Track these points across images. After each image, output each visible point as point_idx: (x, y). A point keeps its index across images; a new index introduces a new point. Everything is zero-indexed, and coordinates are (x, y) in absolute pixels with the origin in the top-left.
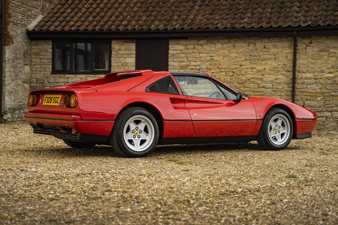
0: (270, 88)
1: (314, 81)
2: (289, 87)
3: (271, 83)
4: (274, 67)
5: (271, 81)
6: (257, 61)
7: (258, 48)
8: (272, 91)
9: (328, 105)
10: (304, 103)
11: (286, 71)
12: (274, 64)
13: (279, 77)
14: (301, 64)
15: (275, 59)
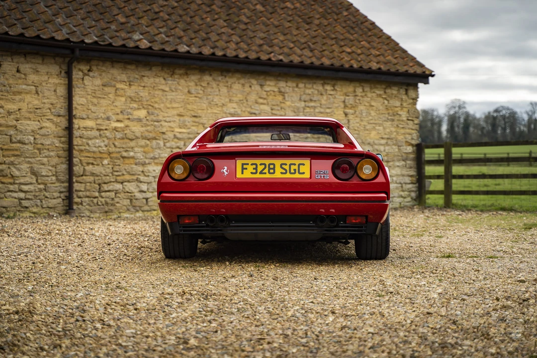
0: (31, 142)
1: (97, 133)
2: (60, 141)
3: (32, 134)
4: (36, 107)
5: (33, 131)
6: (6, 94)
7: (8, 71)
8: (34, 149)
9: (117, 171)
10: (84, 169)
11: (55, 115)
12: (36, 102)
13: (44, 125)
14: (78, 105)
15: (37, 93)
